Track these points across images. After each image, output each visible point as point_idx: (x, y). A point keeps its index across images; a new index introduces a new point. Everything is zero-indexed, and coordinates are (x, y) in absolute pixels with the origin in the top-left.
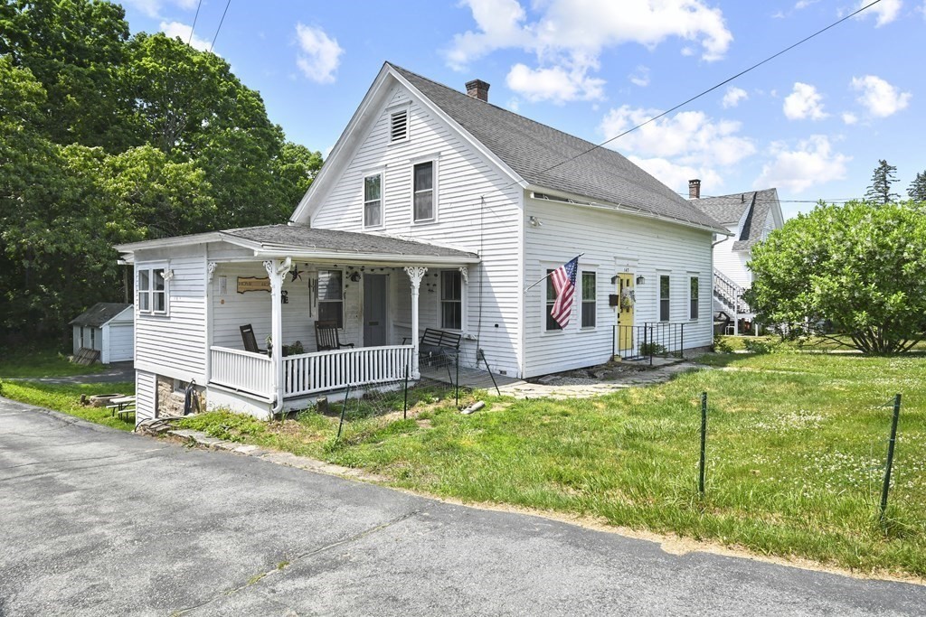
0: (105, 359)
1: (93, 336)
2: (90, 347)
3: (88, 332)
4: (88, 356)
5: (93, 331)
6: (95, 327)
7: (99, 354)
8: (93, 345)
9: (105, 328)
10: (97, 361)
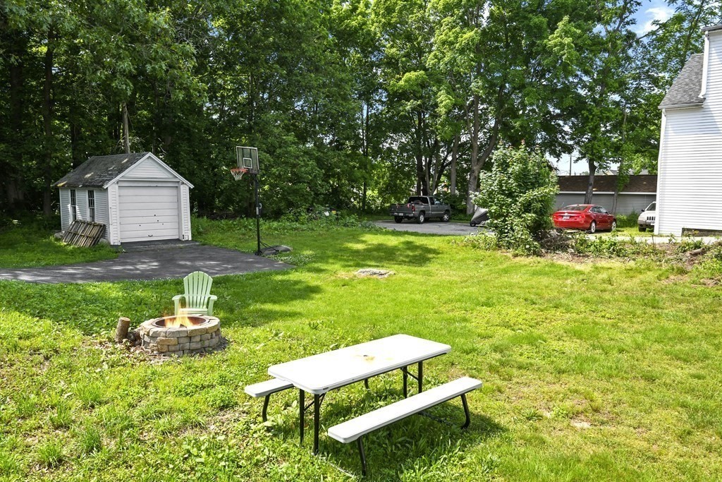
0: (115, 237)
1: (91, 203)
2: (88, 219)
3: (83, 196)
4: (88, 232)
5: (91, 194)
6: (95, 188)
7: (103, 229)
8: (93, 216)
9: (112, 187)
10: (102, 240)
